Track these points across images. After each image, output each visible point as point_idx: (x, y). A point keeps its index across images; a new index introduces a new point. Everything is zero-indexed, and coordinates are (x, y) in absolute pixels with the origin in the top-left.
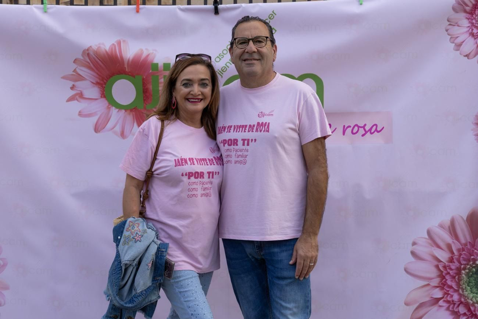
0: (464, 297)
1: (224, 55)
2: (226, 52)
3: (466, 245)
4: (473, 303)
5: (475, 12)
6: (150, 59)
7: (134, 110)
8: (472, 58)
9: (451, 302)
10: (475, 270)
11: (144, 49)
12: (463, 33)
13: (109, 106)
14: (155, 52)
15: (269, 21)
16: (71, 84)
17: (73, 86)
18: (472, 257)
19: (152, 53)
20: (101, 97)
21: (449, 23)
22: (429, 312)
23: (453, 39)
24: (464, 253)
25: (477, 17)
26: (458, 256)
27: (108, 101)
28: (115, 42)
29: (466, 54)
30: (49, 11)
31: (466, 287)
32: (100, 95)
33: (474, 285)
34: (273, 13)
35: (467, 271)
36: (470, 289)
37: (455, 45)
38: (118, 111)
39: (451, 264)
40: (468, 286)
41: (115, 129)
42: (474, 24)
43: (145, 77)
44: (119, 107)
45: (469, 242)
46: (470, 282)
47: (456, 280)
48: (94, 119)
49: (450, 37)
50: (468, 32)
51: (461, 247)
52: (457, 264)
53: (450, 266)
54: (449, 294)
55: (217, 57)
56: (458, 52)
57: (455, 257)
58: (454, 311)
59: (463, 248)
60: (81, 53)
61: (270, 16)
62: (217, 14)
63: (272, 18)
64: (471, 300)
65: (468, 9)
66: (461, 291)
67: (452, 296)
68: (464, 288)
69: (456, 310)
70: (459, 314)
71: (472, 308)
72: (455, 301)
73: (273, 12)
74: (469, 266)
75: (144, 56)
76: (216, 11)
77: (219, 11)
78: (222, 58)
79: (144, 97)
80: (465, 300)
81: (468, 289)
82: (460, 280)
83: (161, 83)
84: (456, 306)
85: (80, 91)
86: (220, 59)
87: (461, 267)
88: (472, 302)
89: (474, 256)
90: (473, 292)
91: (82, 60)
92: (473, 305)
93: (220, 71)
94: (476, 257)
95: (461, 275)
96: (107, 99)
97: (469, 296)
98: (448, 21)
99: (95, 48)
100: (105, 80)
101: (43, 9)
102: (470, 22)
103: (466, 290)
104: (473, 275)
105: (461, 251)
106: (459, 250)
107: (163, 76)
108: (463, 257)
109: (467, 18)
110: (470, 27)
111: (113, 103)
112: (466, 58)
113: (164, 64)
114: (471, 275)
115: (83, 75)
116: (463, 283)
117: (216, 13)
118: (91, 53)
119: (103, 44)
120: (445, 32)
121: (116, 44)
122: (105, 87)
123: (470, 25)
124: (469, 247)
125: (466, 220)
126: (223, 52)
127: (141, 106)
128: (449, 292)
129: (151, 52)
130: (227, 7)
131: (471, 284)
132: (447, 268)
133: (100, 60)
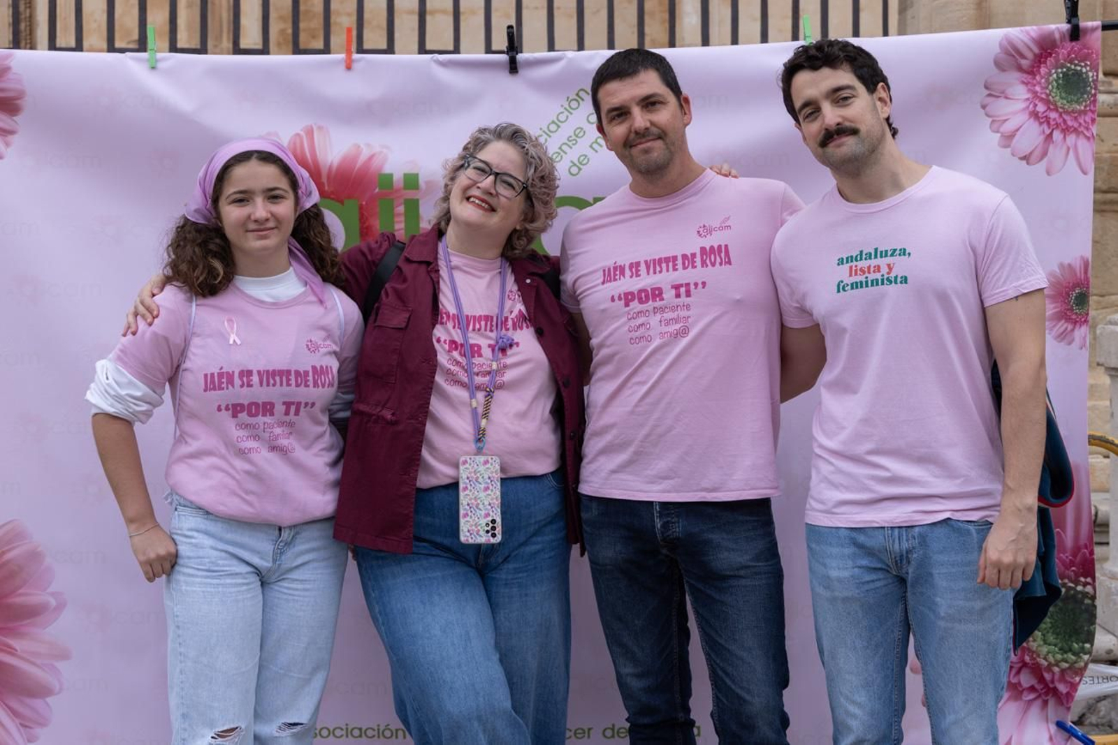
0: (1030, 654)
4: (1048, 665)
6: (375, 163)
8: (1036, 163)
11: (362, 146)
14: (385, 150)
19: (381, 152)
21: (988, 92)
23: (996, 124)
25: (1043, 81)
28: (302, 130)
29: (1024, 154)
30: (160, 65)
33: (1051, 628)
37: (1002, 136)
42: (1039, 94)
43: (364, 203)
49: (990, 120)
50: (1027, 112)
62: (514, 72)
64: (1045, 659)
65: (1025, 63)
69: (1014, 681)
70: (1021, 689)
71: (1047, 676)
75: (363, 158)
76: (513, 67)
77: (518, 65)
83: (399, 215)
88: (1046, 663)
90: (1048, 642)
97: (1040, 651)
98: (986, 88)
101: (148, 60)
102: (1029, 90)
107: (402, 201)
109: (1023, 83)
110: (1031, 100)
112: (1024, 162)
113: (405, 175)
119: (276, 134)
120: (981, 109)
121: (302, 133)
123: (1029, 96)
129: (377, 149)
130: (535, 58)
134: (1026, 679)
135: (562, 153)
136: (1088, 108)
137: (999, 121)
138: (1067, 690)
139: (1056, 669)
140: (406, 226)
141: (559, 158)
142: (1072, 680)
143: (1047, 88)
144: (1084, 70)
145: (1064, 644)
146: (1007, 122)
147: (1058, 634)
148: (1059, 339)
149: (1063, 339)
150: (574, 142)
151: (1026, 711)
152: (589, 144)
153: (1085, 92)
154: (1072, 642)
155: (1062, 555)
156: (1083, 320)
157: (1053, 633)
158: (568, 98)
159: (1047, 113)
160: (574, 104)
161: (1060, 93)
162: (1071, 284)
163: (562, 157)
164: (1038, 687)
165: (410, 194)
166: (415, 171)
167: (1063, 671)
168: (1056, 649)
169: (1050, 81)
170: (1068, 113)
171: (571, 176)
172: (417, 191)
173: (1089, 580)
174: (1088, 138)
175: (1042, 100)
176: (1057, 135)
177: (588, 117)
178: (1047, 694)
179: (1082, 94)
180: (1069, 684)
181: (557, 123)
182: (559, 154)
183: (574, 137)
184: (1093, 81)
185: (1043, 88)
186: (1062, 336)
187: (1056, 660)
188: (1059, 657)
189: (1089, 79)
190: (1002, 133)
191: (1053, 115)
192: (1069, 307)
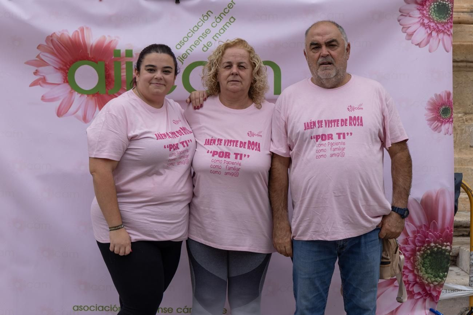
0: (419, 278)
1: (184, 42)
2: (187, 40)
3: (421, 227)
4: (428, 283)
5: (426, 4)
6: (113, 45)
7: (96, 95)
8: (423, 47)
9: (406, 282)
10: (430, 252)
11: (106, 36)
12: (414, 24)
13: (72, 91)
15: (229, 10)
16: (34, 69)
17: (36, 71)
18: (427, 239)
20: (64, 82)
22: (385, 292)
23: (405, 28)
24: (418, 235)
25: (427, 8)
26: (413, 238)
27: (71, 86)
28: (78, 29)
31: (420, 268)
32: (63, 80)
33: (429, 266)
34: (232, 3)
35: (422, 252)
36: (425, 270)
37: (407, 34)
38: (80, 96)
39: (406, 246)
40: (423, 266)
41: (77, 113)
42: (425, 15)
43: (107, 63)
44: (82, 92)
45: (424, 225)
46: (424, 264)
47: (411, 261)
48: (57, 104)
49: (402, 27)
51: (416, 229)
52: (412, 246)
53: (405, 248)
54: (405, 274)
55: (178, 45)
56: (410, 41)
57: (410, 239)
58: (409, 290)
59: (417, 230)
60: (45, 39)
61: (229, 6)
63: (231, 7)
64: (426, 280)
66: (416, 272)
67: (407, 276)
68: (419, 269)
69: (411, 290)
70: (413, 293)
71: (427, 288)
72: (410, 281)
73: (232, 1)
74: (423, 248)
75: (106, 43)
78: (183, 45)
79: (106, 83)
80: (420, 280)
81: (423, 270)
82: (415, 261)
83: (123, 69)
84: (411, 285)
85: (43, 76)
86: (181, 46)
87: (416, 249)
88: (427, 282)
89: (429, 238)
90: (428, 273)
91: (45, 45)
92: (428, 285)
93: (180, 58)
94: (431, 240)
95: (416, 256)
96: (69, 84)
97: (424, 277)
98: (400, 11)
99: (59, 34)
100: (68, 65)
102: (421, 13)
103: (421, 270)
104: (427, 257)
105: (415, 233)
106: (414, 232)
108: (418, 239)
109: (418, 9)
111: (75, 88)
112: (418, 46)
113: (126, 50)
114: (426, 256)
115: (45, 60)
116: (417, 263)
117: (177, 1)
118: (55, 39)
119: (67, 31)
121: (79, 30)
122: (67, 73)
123: (420, 15)
124: (424, 229)
125: (421, 203)
126: (183, 39)
127: (103, 91)
128: (405, 273)
129: (113, 38)
131: (426, 265)
132: (402, 249)
133: (64, 47)
134: (416, 289)
135: (199, 41)
136: (449, 21)
137: (406, 27)
138: (437, 294)
139: (432, 285)
140: (127, 74)
141: (198, 43)
142: (439, 290)
143: (429, 12)
144: (447, 3)
145: (436, 274)
146: (410, 28)
147: (433, 269)
148: (434, 130)
149: (436, 130)
150: (205, 36)
151: (415, 303)
152: (213, 37)
153: (448, 13)
154: (440, 273)
155: (436, 232)
156: (446, 121)
157: (430, 269)
158: (203, 15)
159: (429, 23)
160: (206, 18)
161: (436, 14)
162: (440, 104)
163: (199, 43)
164: (422, 293)
165: (128, 59)
166: (131, 49)
167: (435, 286)
168: (432, 276)
169: (431, 8)
170: (439, 23)
171: (203, 52)
172: (131, 58)
173: (448, 244)
174: (449, 35)
175: (426, 17)
176: (434, 34)
177: (212, 24)
178: (426, 296)
179: (446, 14)
180: (438, 292)
181: (198, 27)
182: (198, 41)
183: (205, 33)
184: (451, 8)
185: (427, 12)
186: (436, 129)
187: (431, 281)
188: (433, 279)
189: (449, 7)
190: (407, 33)
191: (432, 24)
192: (439, 115)
